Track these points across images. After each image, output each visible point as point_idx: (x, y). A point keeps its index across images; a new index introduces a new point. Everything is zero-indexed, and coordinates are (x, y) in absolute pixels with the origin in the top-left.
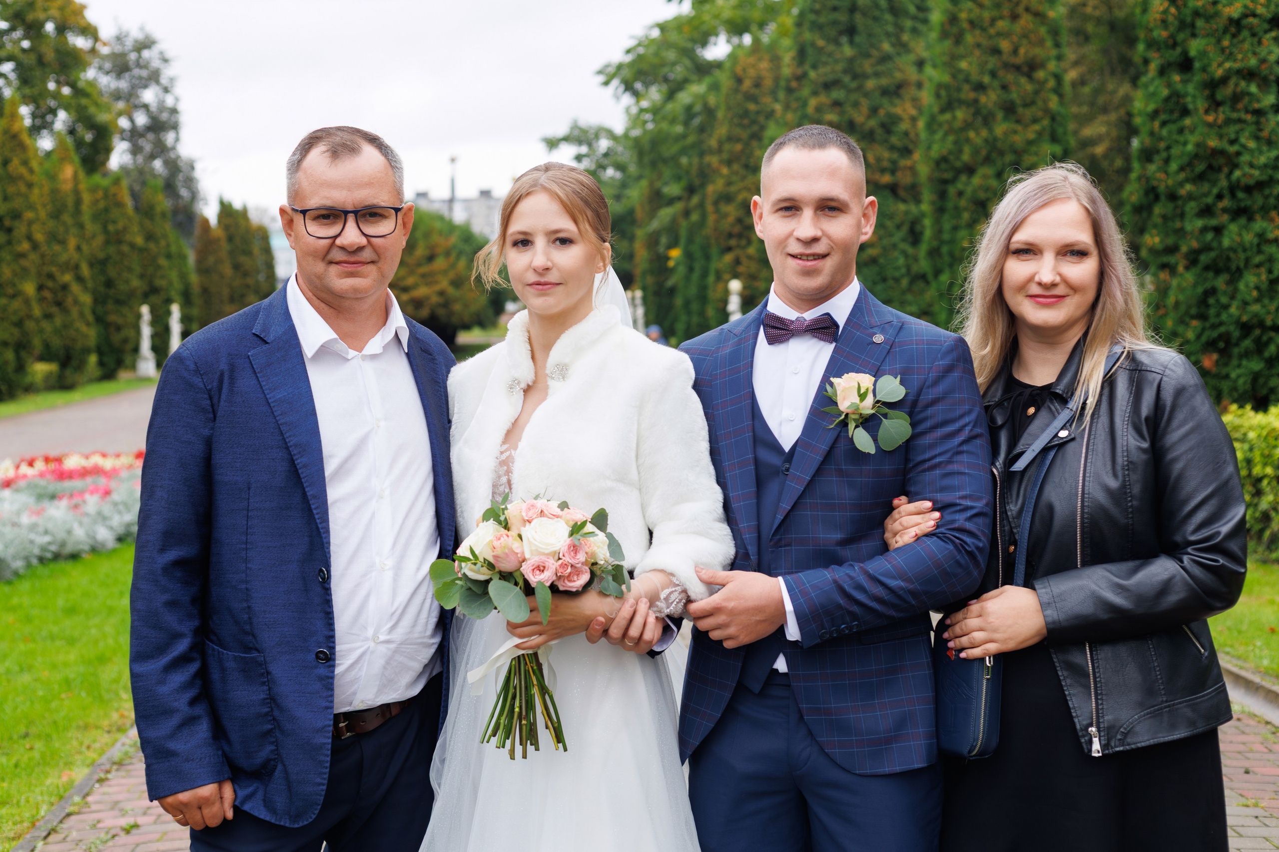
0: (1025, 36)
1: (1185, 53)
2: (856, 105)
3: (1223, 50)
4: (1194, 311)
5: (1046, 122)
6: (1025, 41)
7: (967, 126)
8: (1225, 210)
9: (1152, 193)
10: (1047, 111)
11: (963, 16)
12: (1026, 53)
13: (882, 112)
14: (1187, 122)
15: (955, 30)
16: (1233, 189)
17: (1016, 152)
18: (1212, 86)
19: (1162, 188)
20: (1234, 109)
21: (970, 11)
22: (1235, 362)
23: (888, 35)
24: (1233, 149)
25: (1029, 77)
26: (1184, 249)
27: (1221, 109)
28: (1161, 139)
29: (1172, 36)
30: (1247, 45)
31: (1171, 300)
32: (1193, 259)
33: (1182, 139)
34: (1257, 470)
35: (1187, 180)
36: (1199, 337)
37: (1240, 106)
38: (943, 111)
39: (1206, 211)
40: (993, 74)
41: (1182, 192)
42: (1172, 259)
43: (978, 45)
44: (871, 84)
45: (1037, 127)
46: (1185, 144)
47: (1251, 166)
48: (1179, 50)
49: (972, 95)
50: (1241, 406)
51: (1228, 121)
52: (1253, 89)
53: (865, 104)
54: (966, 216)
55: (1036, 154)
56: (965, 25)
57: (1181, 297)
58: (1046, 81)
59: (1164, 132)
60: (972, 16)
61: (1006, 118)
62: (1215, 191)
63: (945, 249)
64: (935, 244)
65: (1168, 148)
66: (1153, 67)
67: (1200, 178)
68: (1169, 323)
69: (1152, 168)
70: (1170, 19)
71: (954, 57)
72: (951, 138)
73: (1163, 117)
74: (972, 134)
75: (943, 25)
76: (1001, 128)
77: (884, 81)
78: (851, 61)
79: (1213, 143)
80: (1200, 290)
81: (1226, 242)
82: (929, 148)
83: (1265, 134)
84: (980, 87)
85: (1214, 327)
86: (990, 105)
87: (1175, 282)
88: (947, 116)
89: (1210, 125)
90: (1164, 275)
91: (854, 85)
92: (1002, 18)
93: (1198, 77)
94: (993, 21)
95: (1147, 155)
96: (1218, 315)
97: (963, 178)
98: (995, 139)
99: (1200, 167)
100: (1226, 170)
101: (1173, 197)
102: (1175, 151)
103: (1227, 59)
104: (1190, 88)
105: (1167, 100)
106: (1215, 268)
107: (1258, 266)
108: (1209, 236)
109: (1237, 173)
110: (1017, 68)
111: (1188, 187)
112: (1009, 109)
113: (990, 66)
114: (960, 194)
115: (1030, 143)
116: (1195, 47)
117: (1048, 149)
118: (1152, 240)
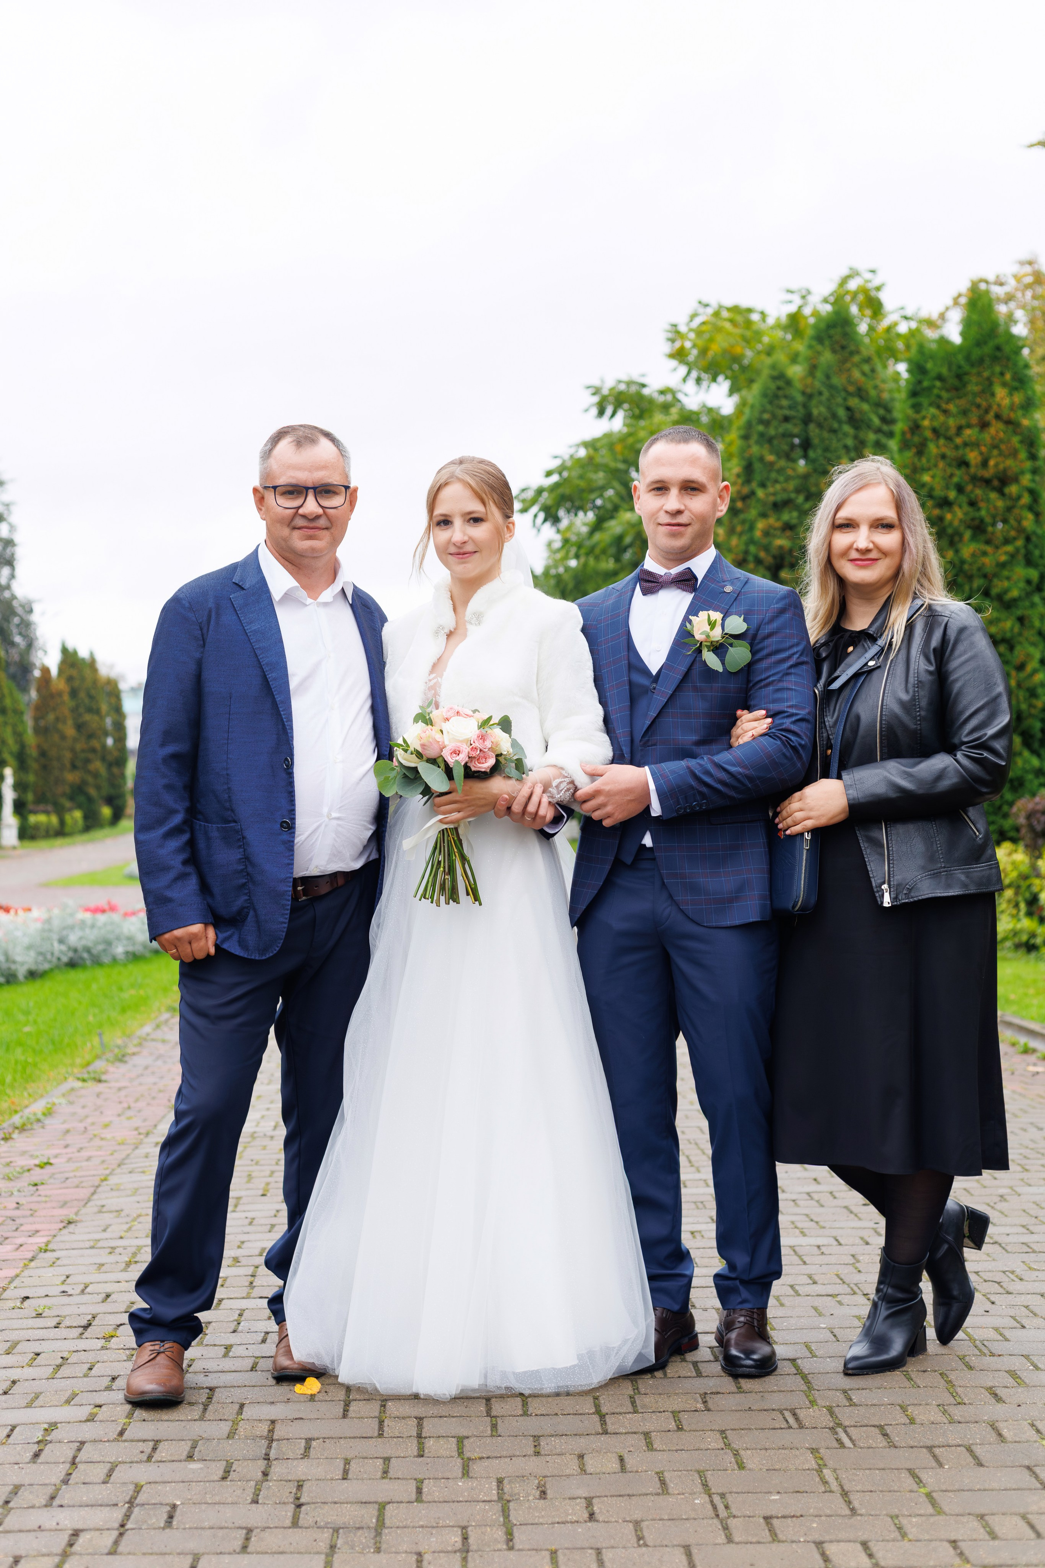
0: (995, 447)
5: (1020, 543)
6: (995, 452)
10: (1021, 530)
11: (926, 423)
12: (996, 465)
15: (916, 439)
17: (985, 576)
21: (934, 417)
25: (1001, 492)
40: (960, 489)
43: (943, 457)
45: (1009, 548)
49: (936, 512)
55: (1008, 578)
56: (928, 434)
58: (1019, 497)
60: (936, 424)
61: (974, 538)
75: (903, 433)
76: (968, 549)
78: (805, 478)
84: (945, 503)
86: (956, 523)
92: (969, 426)
94: (960, 429)
98: (963, 562)
110: (987, 482)
112: (979, 529)
113: (956, 480)
115: (1003, 565)
117: (1021, 572)
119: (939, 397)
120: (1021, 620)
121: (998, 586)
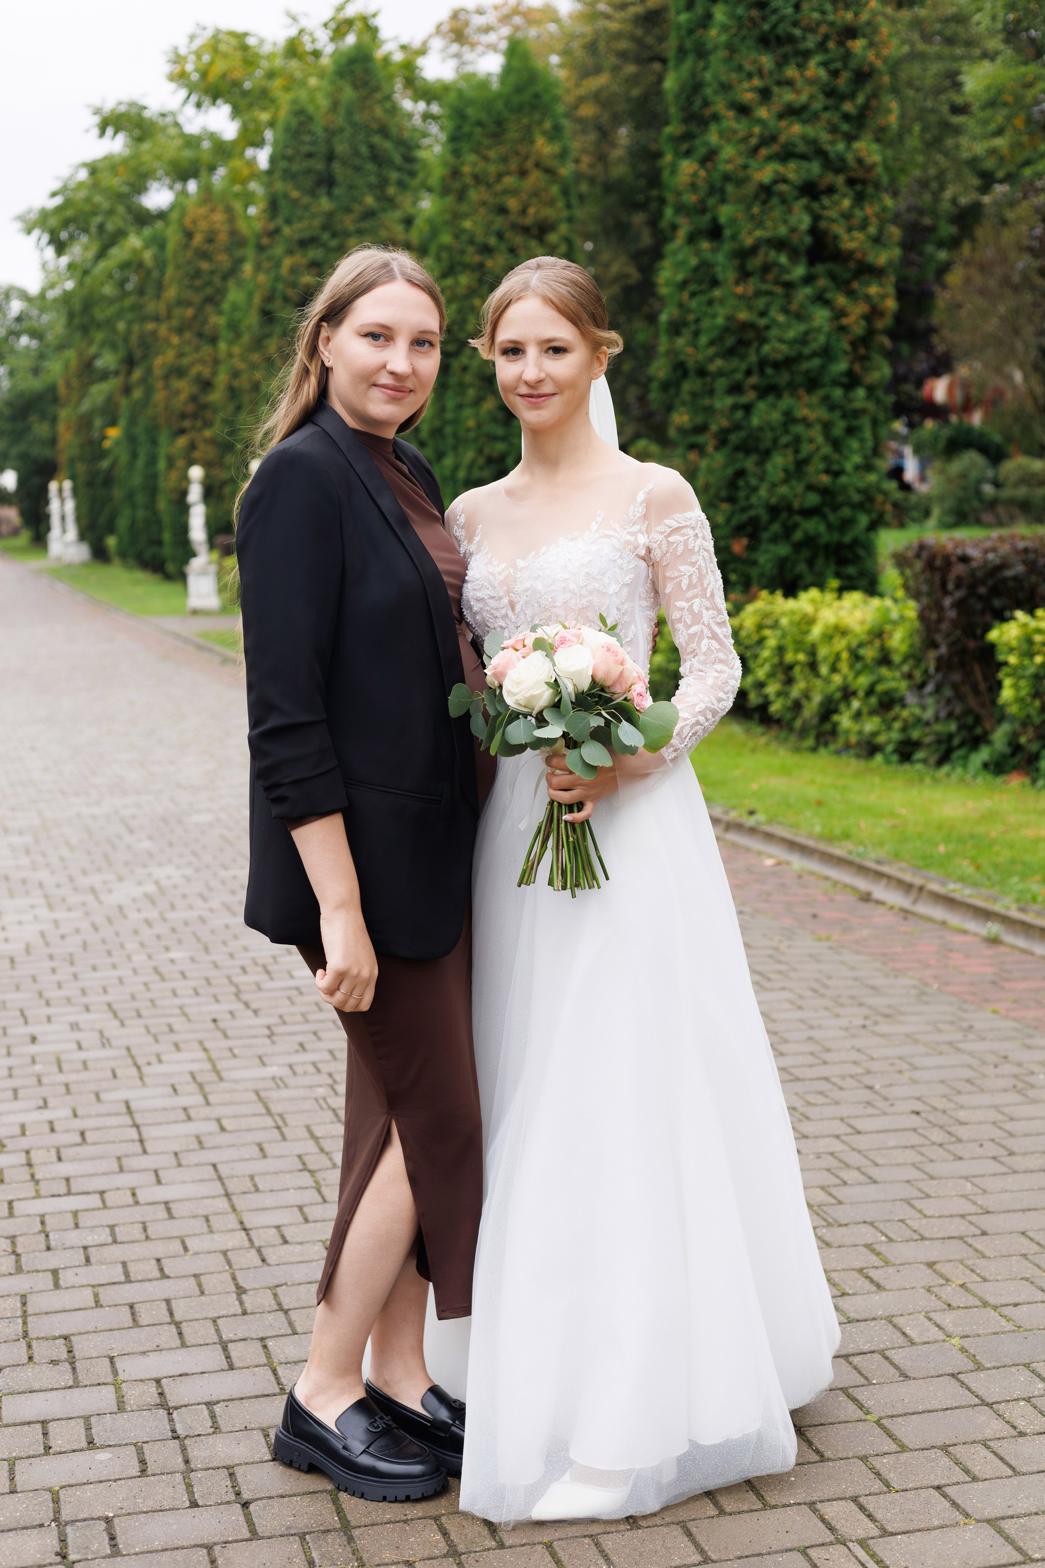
0: (535, 194)
1: (715, 221)
3: (752, 217)
4: (723, 493)
6: (535, 200)
7: (472, 292)
8: (754, 387)
9: (681, 369)
11: (466, 169)
12: (536, 214)
14: (717, 293)
15: (457, 185)
16: (762, 365)
18: (743, 255)
19: (691, 364)
20: (763, 280)
21: (474, 163)
22: (764, 547)
23: (371, 187)
24: (763, 322)
26: (714, 428)
27: (752, 280)
28: (689, 311)
29: (702, 202)
30: (777, 213)
32: (722, 440)
33: (710, 311)
34: (789, 657)
35: (717, 355)
36: (728, 520)
37: (770, 277)
39: (736, 389)
40: (500, 236)
41: (713, 367)
42: (701, 439)
43: (484, 203)
46: (714, 316)
47: (781, 340)
49: (477, 259)
50: (772, 592)
51: (758, 294)
52: (783, 259)
54: (471, 393)
56: (468, 180)
57: (711, 479)
58: (558, 245)
59: (693, 304)
60: (477, 169)
62: (744, 366)
63: (448, 430)
64: (437, 423)
65: (697, 321)
66: (682, 234)
67: (730, 353)
69: (680, 342)
70: (700, 183)
71: (457, 216)
72: (454, 307)
73: (693, 287)
74: (477, 302)
75: (443, 179)
78: (330, 215)
79: (743, 315)
80: (730, 471)
81: (755, 421)
83: (794, 307)
84: (486, 250)
85: (744, 510)
86: (496, 270)
87: (704, 464)
89: (740, 297)
90: (692, 456)
91: (334, 243)
92: (508, 173)
93: (727, 247)
94: (500, 176)
95: (675, 329)
96: (747, 498)
99: (730, 341)
100: (755, 345)
101: (702, 373)
102: (705, 324)
103: (757, 228)
104: (720, 258)
105: (696, 270)
106: (744, 448)
107: (786, 446)
108: (739, 414)
109: (767, 349)
111: (719, 363)
113: (496, 226)
114: (465, 369)
116: (725, 213)
118: (681, 418)
119: (479, 144)
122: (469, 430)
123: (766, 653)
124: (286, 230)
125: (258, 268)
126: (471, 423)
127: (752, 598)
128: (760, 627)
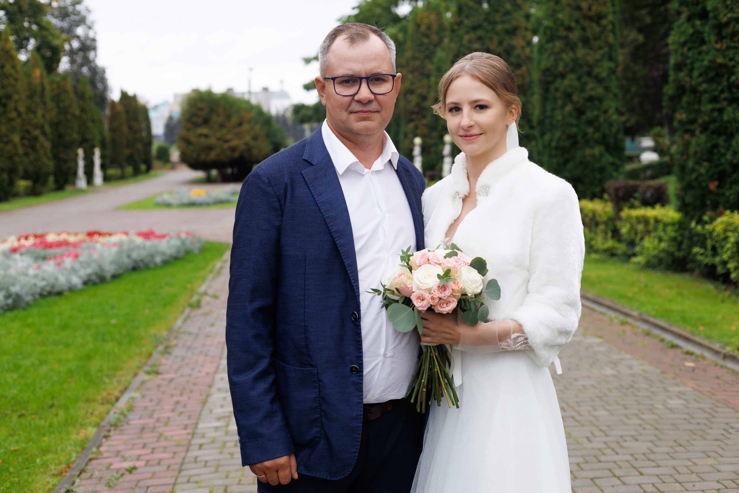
1: (704, 8)
2: (491, 39)
3: (727, 7)
4: (705, 157)
5: (606, 49)
7: (562, 51)
8: (725, 99)
9: (681, 89)
10: (607, 43)
12: (596, 10)
13: (505, 44)
14: (704, 48)
16: (730, 87)
18: (720, 27)
19: (688, 86)
20: (732, 41)
22: (728, 186)
24: (732, 63)
25: (598, 23)
26: (700, 121)
27: (725, 41)
28: (688, 58)
31: (691, 151)
32: (705, 128)
33: (700, 57)
35: (704, 82)
36: (707, 172)
37: (736, 39)
38: (548, 42)
39: (714, 100)
40: (577, 21)
41: (701, 88)
42: (692, 127)
43: (569, 5)
44: (499, 27)
45: (601, 52)
46: (702, 61)
48: (700, 7)
49: (565, 33)
50: (732, 211)
51: (729, 48)
53: (496, 39)
54: (560, 102)
55: (600, 67)
57: (698, 149)
58: (607, 26)
59: (690, 54)
61: (584, 46)
62: (720, 88)
63: (547, 121)
64: (541, 118)
65: (692, 63)
66: (684, 16)
67: (711, 81)
68: (690, 164)
69: (682, 75)
71: (555, 12)
72: (552, 58)
73: (690, 45)
74: (564, 56)
76: (581, 52)
77: (507, 26)
78: (488, 14)
79: (720, 60)
80: (709, 145)
81: (725, 118)
82: (539, 63)
84: (569, 29)
85: (716, 166)
86: (575, 39)
87: (694, 141)
88: (550, 45)
89: (718, 50)
90: (687, 137)
91: (489, 28)
93: (711, 22)
95: (679, 67)
96: (719, 159)
97: (559, 80)
98: (577, 59)
99: (712, 74)
100: (726, 76)
101: (694, 91)
102: (697, 65)
103: (729, 12)
104: (707, 29)
105: (692, 35)
106: (718, 132)
108: (716, 114)
109: (733, 78)
110: (590, 18)
111: (704, 86)
112: (586, 41)
113: (575, 17)
115: (598, 61)
116: (710, 4)
117: (607, 64)
118: (681, 116)
120: (607, 89)
121: (596, 71)
122: (558, 121)
123: (729, 245)
124: (466, 22)
125: (451, 40)
126: (559, 118)
127: (721, 214)
128: (725, 231)
